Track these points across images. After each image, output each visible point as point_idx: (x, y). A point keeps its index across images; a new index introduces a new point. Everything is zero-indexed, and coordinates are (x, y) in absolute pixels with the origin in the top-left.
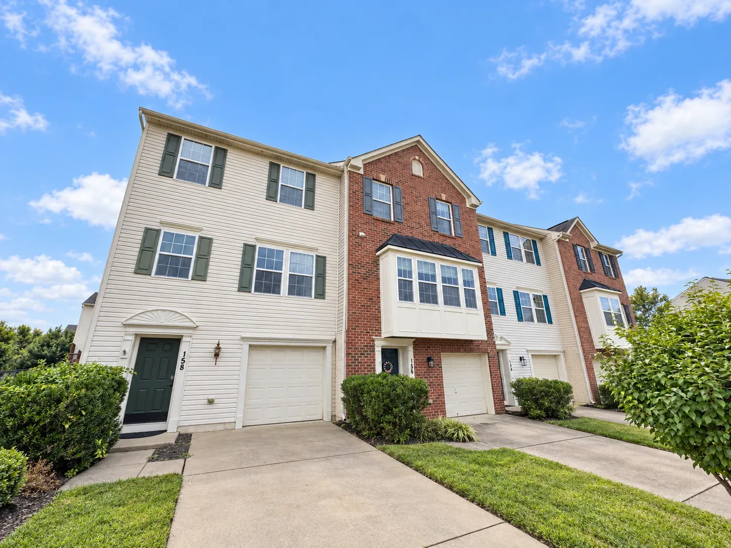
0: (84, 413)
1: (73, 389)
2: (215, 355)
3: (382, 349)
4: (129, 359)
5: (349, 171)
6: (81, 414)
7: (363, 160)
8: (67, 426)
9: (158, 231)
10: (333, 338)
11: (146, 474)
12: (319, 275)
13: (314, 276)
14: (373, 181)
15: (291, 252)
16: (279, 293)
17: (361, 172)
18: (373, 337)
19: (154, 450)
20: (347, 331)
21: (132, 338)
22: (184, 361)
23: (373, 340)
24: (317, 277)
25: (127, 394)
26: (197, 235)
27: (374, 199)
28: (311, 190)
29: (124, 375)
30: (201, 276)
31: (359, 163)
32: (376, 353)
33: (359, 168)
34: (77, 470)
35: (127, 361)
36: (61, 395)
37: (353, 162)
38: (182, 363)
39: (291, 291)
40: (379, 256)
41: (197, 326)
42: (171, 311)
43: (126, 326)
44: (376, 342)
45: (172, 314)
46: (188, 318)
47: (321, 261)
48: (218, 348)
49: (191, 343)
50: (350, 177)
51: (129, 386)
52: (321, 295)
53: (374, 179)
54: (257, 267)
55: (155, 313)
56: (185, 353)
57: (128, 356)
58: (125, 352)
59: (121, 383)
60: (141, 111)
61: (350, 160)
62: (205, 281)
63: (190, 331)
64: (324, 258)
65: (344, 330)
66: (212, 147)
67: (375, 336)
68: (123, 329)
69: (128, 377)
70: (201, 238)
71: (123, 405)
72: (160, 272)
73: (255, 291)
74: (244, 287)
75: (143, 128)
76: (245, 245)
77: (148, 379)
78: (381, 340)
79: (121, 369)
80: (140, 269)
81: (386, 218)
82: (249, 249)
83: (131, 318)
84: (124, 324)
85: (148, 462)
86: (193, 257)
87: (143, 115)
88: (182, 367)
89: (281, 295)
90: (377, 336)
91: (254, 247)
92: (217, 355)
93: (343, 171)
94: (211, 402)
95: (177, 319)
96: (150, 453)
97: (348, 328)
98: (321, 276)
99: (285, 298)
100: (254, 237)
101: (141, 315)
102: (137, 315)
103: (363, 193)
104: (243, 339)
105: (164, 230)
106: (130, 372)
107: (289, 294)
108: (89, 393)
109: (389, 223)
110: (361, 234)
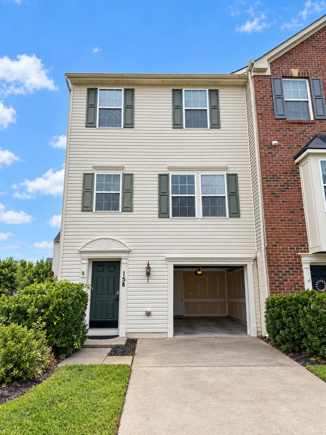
0: (63, 315)
1: (55, 298)
2: (147, 274)
3: (311, 266)
4: (86, 277)
5: (254, 76)
6: (61, 315)
7: (268, 60)
8: (55, 323)
9: (93, 174)
10: (253, 256)
11: (107, 363)
12: (231, 194)
13: (226, 195)
14: (283, 79)
15: (202, 175)
16: (194, 215)
17: (268, 73)
18: (299, 254)
19: (111, 348)
20: (267, 248)
21: (86, 262)
22: (124, 279)
23: (299, 257)
24: (229, 196)
25: (89, 303)
26: (120, 173)
27: (286, 100)
28: (215, 108)
29: (85, 290)
30: (128, 208)
31: (264, 64)
32: (304, 270)
33: (265, 70)
34: (65, 355)
35: (85, 279)
36: (49, 302)
37: (257, 65)
38: (123, 281)
39: (206, 213)
40: (298, 163)
41: (130, 250)
42: (110, 239)
43: (81, 252)
44: (303, 259)
45: (111, 241)
46: (122, 243)
47: (233, 179)
48: (148, 268)
49: (128, 264)
50: (255, 83)
51: (89, 298)
52: (235, 213)
53: (283, 77)
54: (172, 194)
55: (99, 241)
56: (124, 272)
57: (85, 276)
58: (83, 273)
59: (84, 295)
60: (67, 76)
61: (253, 64)
62: (132, 211)
63: (126, 255)
64: (236, 175)
65: (263, 248)
66: (121, 90)
67: (301, 252)
68: (79, 255)
69: (88, 291)
70: (124, 175)
71: (87, 312)
72: (99, 208)
73: (173, 216)
74: (163, 214)
75: (70, 91)
76: (160, 175)
77: (101, 294)
78: (309, 256)
79: (82, 285)
80: (85, 207)
81: (303, 118)
82: (163, 178)
83: (84, 246)
84: (80, 251)
85: (108, 356)
86: (121, 192)
87: (69, 80)
88: (123, 284)
89: (197, 217)
90: (305, 252)
91: (167, 175)
92: (148, 274)
93: (247, 79)
94: (148, 314)
95: (115, 245)
96: (109, 350)
97: (268, 245)
98: (234, 194)
99: (201, 220)
100: (166, 166)
101: (91, 244)
102: (87, 244)
103: (272, 96)
104: (167, 259)
105: (96, 173)
106: (88, 288)
107: (203, 216)
108: (64, 301)
109: (309, 123)
110: (274, 142)
